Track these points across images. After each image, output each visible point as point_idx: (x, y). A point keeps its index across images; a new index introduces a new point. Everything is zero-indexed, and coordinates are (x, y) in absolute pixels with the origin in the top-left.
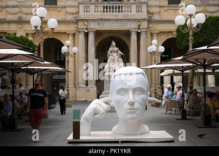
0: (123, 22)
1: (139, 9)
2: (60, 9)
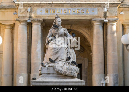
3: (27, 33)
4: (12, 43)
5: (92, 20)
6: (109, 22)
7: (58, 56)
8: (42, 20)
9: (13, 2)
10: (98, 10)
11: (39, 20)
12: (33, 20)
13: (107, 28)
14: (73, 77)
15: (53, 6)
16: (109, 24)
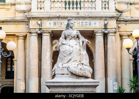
0: (86, 21)
1: (105, 5)
2: (9, 7)
3: (38, 42)
4: (24, 52)
5: (95, 31)
6: (109, 33)
7: (71, 57)
8: (51, 31)
9: (25, 16)
10: (100, 22)
11: (48, 31)
12: (42, 31)
13: (107, 38)
14: (87, 77)
15: (60, 19)
16: (109, 35)
